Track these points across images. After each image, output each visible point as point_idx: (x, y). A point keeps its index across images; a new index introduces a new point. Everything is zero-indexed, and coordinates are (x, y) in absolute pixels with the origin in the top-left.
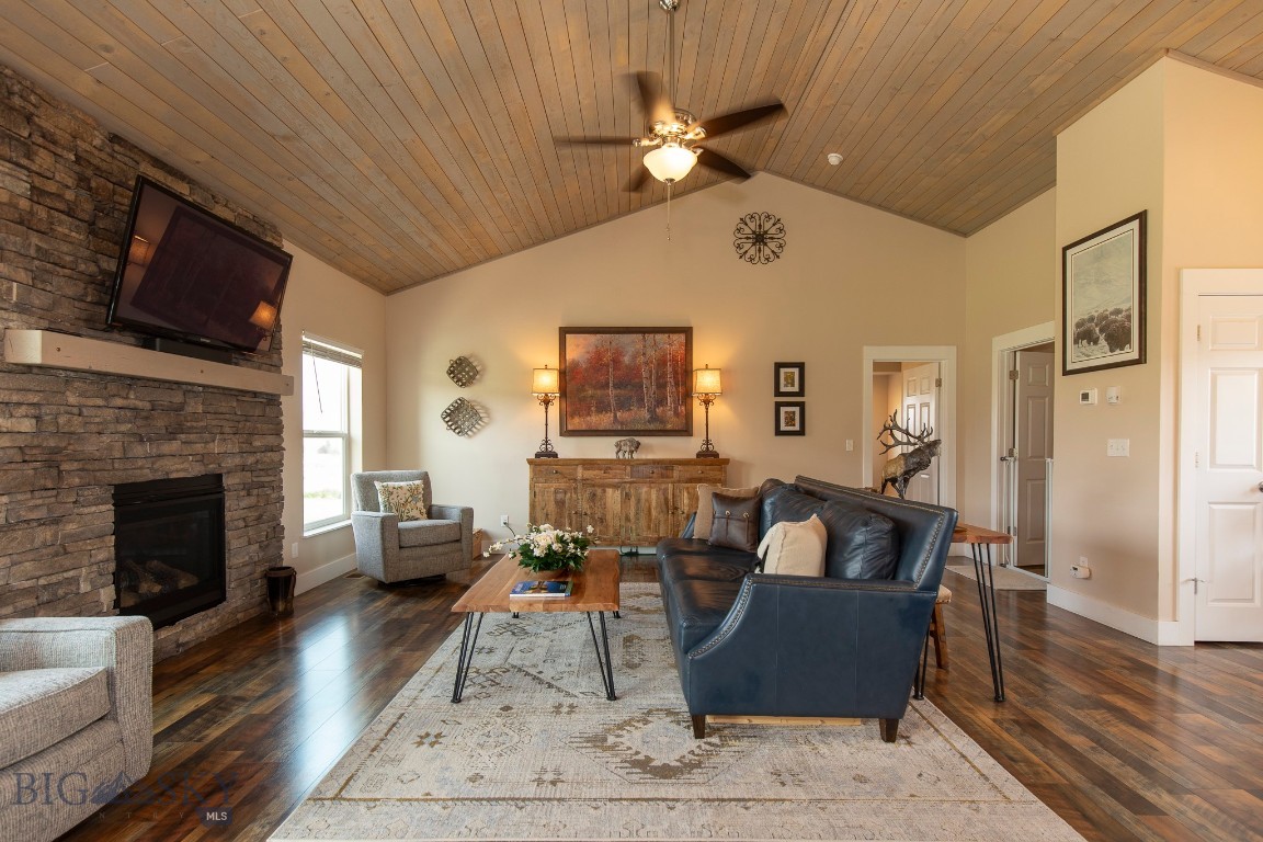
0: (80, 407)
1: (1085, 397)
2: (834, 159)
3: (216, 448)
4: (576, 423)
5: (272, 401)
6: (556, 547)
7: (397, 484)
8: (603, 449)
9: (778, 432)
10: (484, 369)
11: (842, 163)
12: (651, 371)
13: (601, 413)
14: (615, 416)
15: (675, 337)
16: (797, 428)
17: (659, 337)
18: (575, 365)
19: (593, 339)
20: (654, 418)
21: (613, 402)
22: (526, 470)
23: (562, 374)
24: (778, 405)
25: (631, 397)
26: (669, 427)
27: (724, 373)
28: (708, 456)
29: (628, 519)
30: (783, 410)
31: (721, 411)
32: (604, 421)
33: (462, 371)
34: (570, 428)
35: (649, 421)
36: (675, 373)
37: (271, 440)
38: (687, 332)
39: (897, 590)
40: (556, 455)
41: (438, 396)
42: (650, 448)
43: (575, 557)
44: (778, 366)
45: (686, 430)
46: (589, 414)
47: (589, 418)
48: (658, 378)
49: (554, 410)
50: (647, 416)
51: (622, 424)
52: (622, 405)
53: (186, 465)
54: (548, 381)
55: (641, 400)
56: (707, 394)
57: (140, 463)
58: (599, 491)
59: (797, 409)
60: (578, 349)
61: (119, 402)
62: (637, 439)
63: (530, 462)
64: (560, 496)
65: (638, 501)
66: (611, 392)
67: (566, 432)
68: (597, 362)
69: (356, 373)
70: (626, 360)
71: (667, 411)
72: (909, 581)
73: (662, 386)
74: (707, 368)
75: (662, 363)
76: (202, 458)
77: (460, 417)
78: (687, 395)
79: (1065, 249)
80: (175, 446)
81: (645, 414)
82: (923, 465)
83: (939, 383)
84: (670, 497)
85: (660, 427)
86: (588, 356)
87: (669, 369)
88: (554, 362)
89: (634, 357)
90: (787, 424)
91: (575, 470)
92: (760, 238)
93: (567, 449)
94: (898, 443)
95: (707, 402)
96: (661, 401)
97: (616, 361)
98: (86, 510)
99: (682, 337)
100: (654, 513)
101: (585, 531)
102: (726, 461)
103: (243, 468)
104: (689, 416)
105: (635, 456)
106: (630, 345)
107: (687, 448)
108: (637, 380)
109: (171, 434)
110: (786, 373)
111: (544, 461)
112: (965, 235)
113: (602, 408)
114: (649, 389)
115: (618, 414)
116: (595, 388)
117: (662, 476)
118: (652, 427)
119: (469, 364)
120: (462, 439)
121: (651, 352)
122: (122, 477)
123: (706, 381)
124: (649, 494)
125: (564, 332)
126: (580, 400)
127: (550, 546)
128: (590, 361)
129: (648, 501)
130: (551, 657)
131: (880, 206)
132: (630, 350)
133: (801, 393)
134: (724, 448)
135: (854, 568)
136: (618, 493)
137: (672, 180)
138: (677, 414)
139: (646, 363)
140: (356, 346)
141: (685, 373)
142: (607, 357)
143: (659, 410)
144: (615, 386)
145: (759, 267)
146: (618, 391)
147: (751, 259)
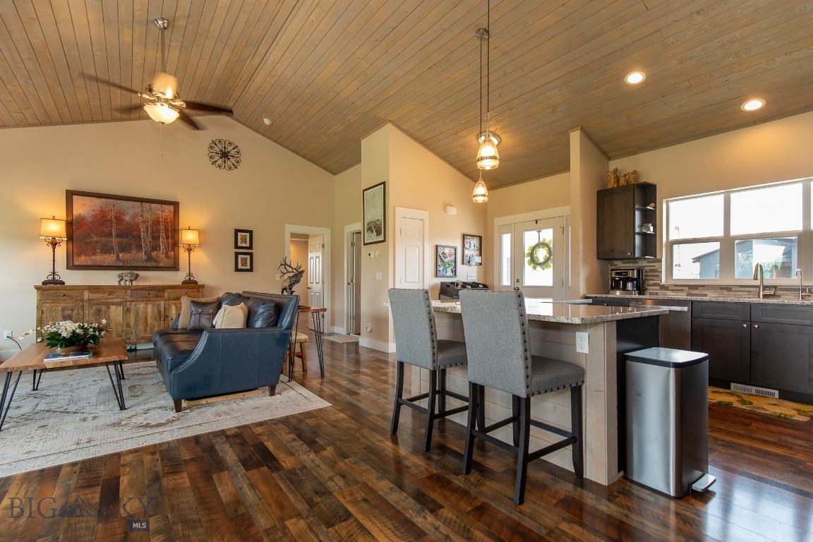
1: (370, 254)
2: (267, 122)
4: (82, 260)
6: (78, 331)
8: (109, 279)
9: (237, 270)
11: (271, 125)
12: (147, 228)
13: (105, 253)
14: (118, 257)
15: (166, 207)
16: (248, 267)
17: (154, 206)
18: (82, 218)
19: (98, 202)
20: (150, 258)
21: (115, 245)
22: (34, 294)
23: (70, 224)
24: (237, 254)
25: (131, 244)
26: (161, 265)
27: (201, 233)
28: (191, 285)
29: (128, 325)
30: (240, 256)
31: (199, 256)
32: (110, 259)
34: (76, 263)
35: (145, 261)
36: (167, 231)
38: (176, 205)
39: (276, 331)
40: (63, 283)
42: (146, 278)
43: (94, 337)
44: (237, 231)
45: (175, 267)
46: (94, 254)
47: (94, 257)
48: (153, 232)
49: (62, 251)
50: (144, 257)
51: (123, 262)
52: (124, 248)
54: (57, 228)
55: (139, 248)
56: (189, 245)
58: (104, 308)
59: (248, 257)
60: (84, 207)
62: (136, 272)
63: (37, 288)
65: (137, 314)
66: (115, 241)
67: (71, 266)
68: (102, 219)
70: (127, 218)
71: (161, 254)
72: (282, 326)
73: (155, 237)
74: (189, 229)
75: (156, 223)
78: (175, 245)
79: (364, 191)
81: (143, 255)
82: (297, 282)
83: (323, 246)
84: (162, 309)
85: (154, 264)
86: (93, 213)
87: (162, 227)
88: (62, 213)
89: (134, 217)
90: (243, 265)
91: (83, 293)
92: (225, 155)
93: (73, 278)
94: (288, 272)
95: (189, 250)
96: (156, 248)
97: (119, 219)
99: (172, 208)
100: (149, 320)
101: (100, 323)
102: (203, 286)
104: (176, 259)
105: (135, 283)
106: (130, 210)
107: (177, 278)
108: (136, 233)
110: (241, 235)
111: (51, 288)
112: (334, 174)
113: (106, 250)
114: (146, 240)
115: (121, 255)
116: (100, 236)
117: (156, 296)
118: (148, 264)
121: (147, 215)
123: (189, 237)
124: (146, 308)
125: (70, 195)
126: (86, 244)
127: (74, 332)
128: (95, 216)
129: (146, 313)
130: (71, 401)
131: (293, 151)
132: (131, 213)
133: (251, 247)
134: (201, 278)
135: (258, 324)
136: (120, 308)
137: (163, 123)
138: (167, 256)
139: (144, 222)
141: (173, 231)
142: (112, 215)
143: (154, 254)
144: (118, 236)
145: (224, 172)
146: (120, 240)
147: (219, 166)
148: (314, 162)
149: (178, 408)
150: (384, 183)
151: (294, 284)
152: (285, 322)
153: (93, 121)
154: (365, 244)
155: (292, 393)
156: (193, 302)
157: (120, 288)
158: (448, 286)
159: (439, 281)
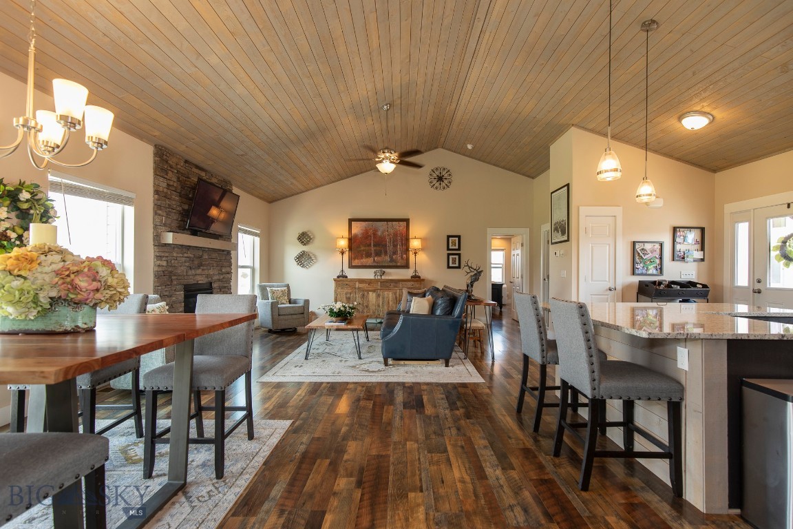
0: (177, 257)
1: (556, 253)
2: (470, 147)
3: (211, 272)
4: (356, 262)
5: (229, 253)
6: (342, 309)
7: (276, 289)
8: (369, 274)
9: (449, 267)
10: (314, 237)
11: (473, 148)
12: (390, 239)
13: (368, 258)
14: (374, 260)
15: (401, 223)
16: (457, 265)
17: (394, 223)
18: (356, 236)
19: (364, 224)
20: (392, 260)
21: (373, 252)
22: (333, 284)
23: (350, 240)
24: (449, 255)
25: (381, 251)
26: (399, 264)
27: (423, 240)
28: (416, 278)
29: (379, 306)
30: (451, 257)
31: (422, 258)
32: (369, 261)
33: (304, 238)
34: (353, 264)
35: (389, 262)
36: (402, 240)
37: (228, 269)
38: (407, 221)
39: (450, 318)
40: (346, 277)
41: (293, 250)
42: (390, 274)
43: (349, 313)
44: (449, 237)
45: (407, 266)
46: (362, 259)
48: (393, 242)
49: (346, 256)
50: (389, 260)
51: (377, 263)
52: (378, 254)
53: (203, 278)
54: (343, 243)
55: (386, 253)
56: (415, 249)
57: (191, 277)
58: (366, 293)
59: (457, 257)
60: (357, 229)
61: (186, 255)
62: (384, 270)
63: (335, 280)
64: (348, 295)
65: (383, 298)
66: (373, 249)
67: (351, 266)
68: (366, 235)
69: (257, 240)
70: (379, 233)
71: (398, 257)
72: (454, 316)
73: (395, 246)
74: (415, 238)
75: (395, 235)
76: (207, 276)
77: (303, 259)
78: (407, 250)
79: (552, 193)
80: (199, 271)
81: (388, 258)
83: (522, 245)
84: (398, 296)
85: (394, 264)
86: (362, 232)
87: (399, 238)
88: (346, 234)
89: (383, 232)
90: (453, 263)
91: (355, 284)
92: (440, 179)
93: (352, 274)
94: (471, 271)
95: (415, 253)
96: (395, 253)
97: (375, 234)
98: (177, 293)
99: (405, 223)
100: (391, 303)
101: (353, 304)
102: (423, 280)
103: (219, 280)
104: (408, 259)
105: (383, 277)
106: (381, 226)
107: (406, 274)
108: (384, 243)
109: (200, 266)
110: (452, 240)
111: (341, 279)
112: (533, 178)
113: (368, 255)
114: (390, 248)
115: (376, 258)
116: (365, 247)
117: (395, 287)
118: (391, 264)
119: (308, 235)
120: (304, 270)
121: (391, 231)
122: (186, 282)
123: (415, 244)
124: (388, 295)
125: (351, 221)
126: (358, 252)
127: (340, 309)
128: (363, 234)
129: (388, 297)
130: (340, 350)
131: (494, 165)
132: (381, 229)
133: (459, 249)
134: (424, 274)
135: (438, 312)
136: (374, 294)
137: (387, 173)
138: (402, 257)
139: (388, 235)
140: (257, 228)
141: (406, 240)
142: (371, 232)
143: (394, 257)
144: (374, 246)
145: (440, 192)
146: (375, 248)
147: (436, 188)
148: (513, 171)
149: (386, 364)
150: (568, 185)
151: (474, 281)
152: (457, 311)
153: (362, 173)
154: (552, 244)
155: (461, 368)
156: (409, 292)
157: (376, 281)
158: (647, 286)
159: (636, 279)
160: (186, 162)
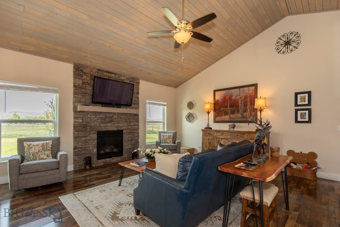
0: (90, 117)
3: (120, 125)
4: (218, 119)
5: (137, 115)
7: (165, 134)
8: (225, 127)
9: (297, 121)
10: (195, 104)
12: (242, 101)
13: (226, 115)
14: (230, 116)
16: (307, 120)
17: (245, 89)
18: (218, 101)
19: (223, 92)
20: (243, 117)
21: (229, 111)
22: (201, 133)
23: (214, 104)
24: (296, 110)
25: (235, 110)
30: (299, 112)
32: (227, 118)
33: (191, 105)
34: (216, 120)
35: (241, 118)
36: (251, 101)
37: (136, 123)
38: (256, 85)
41: (186, 112)
42: (239, 127)
44: (297, 94)
46: (222, 116)
47: (222, 117)
48: (244, 103)
49: (212, 114)
50: (241, 116)
51: (232, 119)
52: (233, 112)
53: (113, 128)
54: (210, 106)
55: (238, 111)
56: (261, 108)
57: (102, 127)
58: (220, 140)
59: (307, 112)
60: (219, 96)
61: (98, 116)
63: (202, 130)
64: (209, 141)
66: (229, 108)
68: (225, 100)
69: (165, 107)
70: (234, 98)
71: (247, 114)
73: (245, 106)
74: (261, 98)
75: (246, 97)
76: (117, 127)
77: (190, 117)
80: (110, 124)
85: (244, 120)
86: (222, 98)
87: (249, 99)
88: (212, 101)
89: (236, 97)
90: (301, 118)
92: (288, 43)
93: (215, 127)
95: (261, 111)
96: (245, 111)
97: (230, 99)
98: (91, 135)
99: (253, 88)
103: (128, 129)
104: (255, 115)
106: (235, 92)
108: (237, 104)
109: (110, 122)
110: (301, 96)
111: (207, 131)
113: (226, 114)
114: (241, 107)
115: (231, 116)
116: (224, 107)
117: (241, 137)
118: (242, 120)
119: (192, 103)
120: (190, 123)
121: (242, 94)
122: (98, 130)
125: (215, 91)
126: (219, 112)
128: (222, 99)
132: (235, 94)
133: (309, 105)
137: (183, 43)
138: (251, 115)
139: (240, 98)
140: (165, 101)
141: (254, 100)
142: (228, 98)
143: (245, 114)
144: (230, 107)
145: (287, 55)
146: (231, 108)
147: (283, 53)
160: (98, 70)
